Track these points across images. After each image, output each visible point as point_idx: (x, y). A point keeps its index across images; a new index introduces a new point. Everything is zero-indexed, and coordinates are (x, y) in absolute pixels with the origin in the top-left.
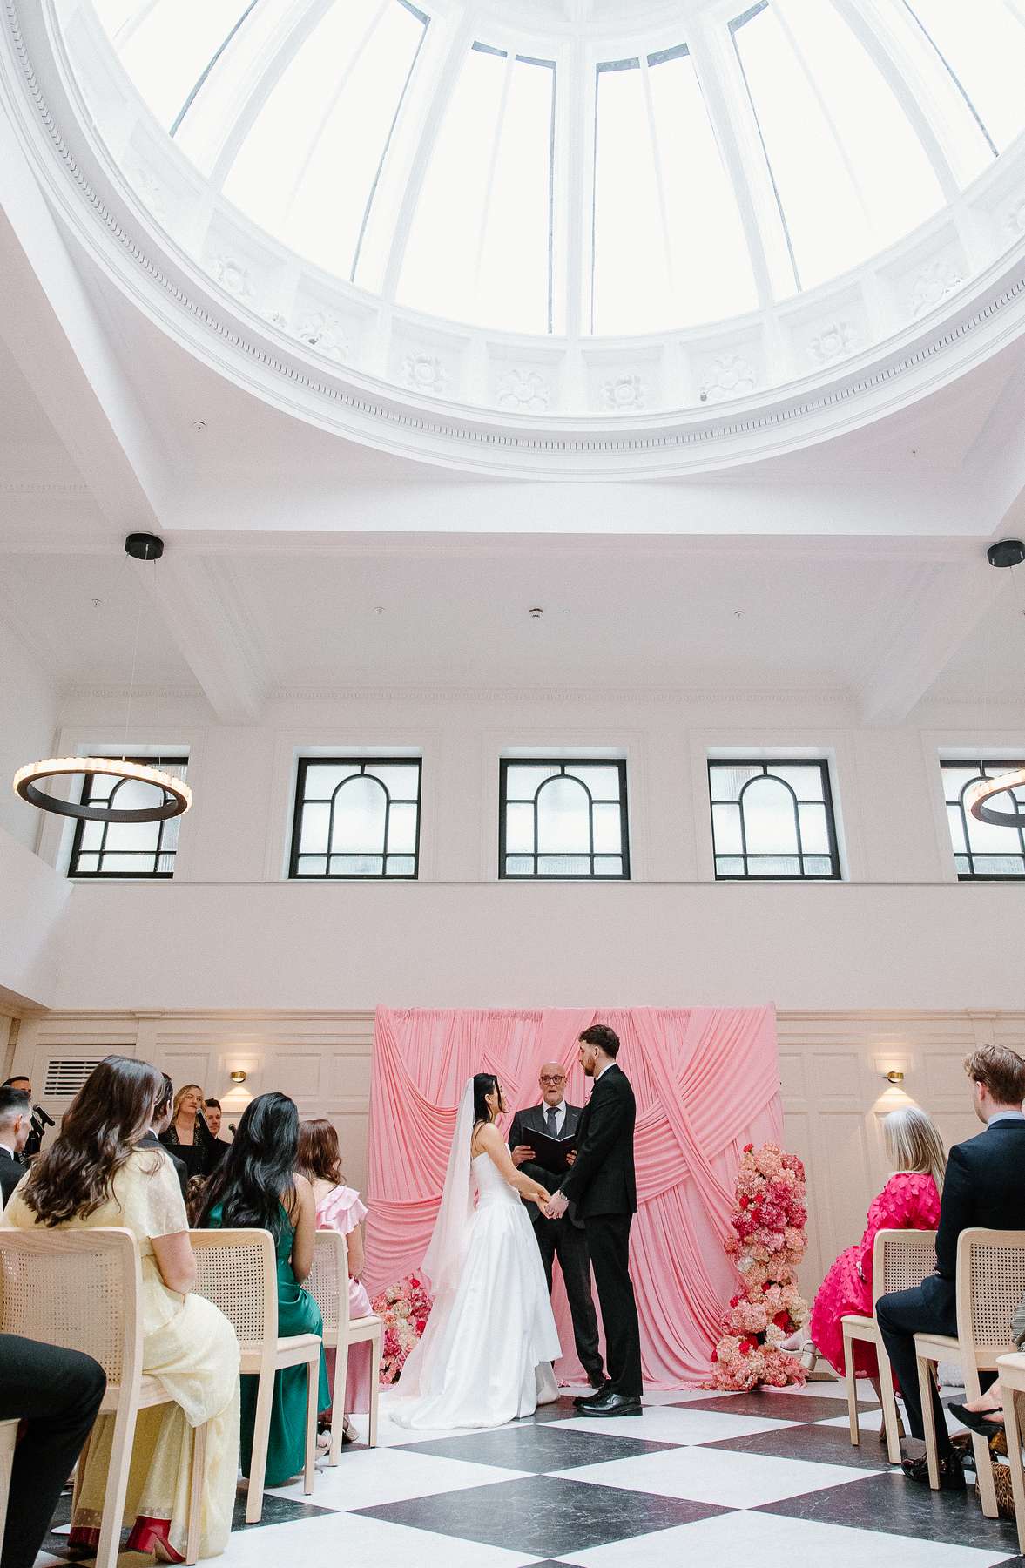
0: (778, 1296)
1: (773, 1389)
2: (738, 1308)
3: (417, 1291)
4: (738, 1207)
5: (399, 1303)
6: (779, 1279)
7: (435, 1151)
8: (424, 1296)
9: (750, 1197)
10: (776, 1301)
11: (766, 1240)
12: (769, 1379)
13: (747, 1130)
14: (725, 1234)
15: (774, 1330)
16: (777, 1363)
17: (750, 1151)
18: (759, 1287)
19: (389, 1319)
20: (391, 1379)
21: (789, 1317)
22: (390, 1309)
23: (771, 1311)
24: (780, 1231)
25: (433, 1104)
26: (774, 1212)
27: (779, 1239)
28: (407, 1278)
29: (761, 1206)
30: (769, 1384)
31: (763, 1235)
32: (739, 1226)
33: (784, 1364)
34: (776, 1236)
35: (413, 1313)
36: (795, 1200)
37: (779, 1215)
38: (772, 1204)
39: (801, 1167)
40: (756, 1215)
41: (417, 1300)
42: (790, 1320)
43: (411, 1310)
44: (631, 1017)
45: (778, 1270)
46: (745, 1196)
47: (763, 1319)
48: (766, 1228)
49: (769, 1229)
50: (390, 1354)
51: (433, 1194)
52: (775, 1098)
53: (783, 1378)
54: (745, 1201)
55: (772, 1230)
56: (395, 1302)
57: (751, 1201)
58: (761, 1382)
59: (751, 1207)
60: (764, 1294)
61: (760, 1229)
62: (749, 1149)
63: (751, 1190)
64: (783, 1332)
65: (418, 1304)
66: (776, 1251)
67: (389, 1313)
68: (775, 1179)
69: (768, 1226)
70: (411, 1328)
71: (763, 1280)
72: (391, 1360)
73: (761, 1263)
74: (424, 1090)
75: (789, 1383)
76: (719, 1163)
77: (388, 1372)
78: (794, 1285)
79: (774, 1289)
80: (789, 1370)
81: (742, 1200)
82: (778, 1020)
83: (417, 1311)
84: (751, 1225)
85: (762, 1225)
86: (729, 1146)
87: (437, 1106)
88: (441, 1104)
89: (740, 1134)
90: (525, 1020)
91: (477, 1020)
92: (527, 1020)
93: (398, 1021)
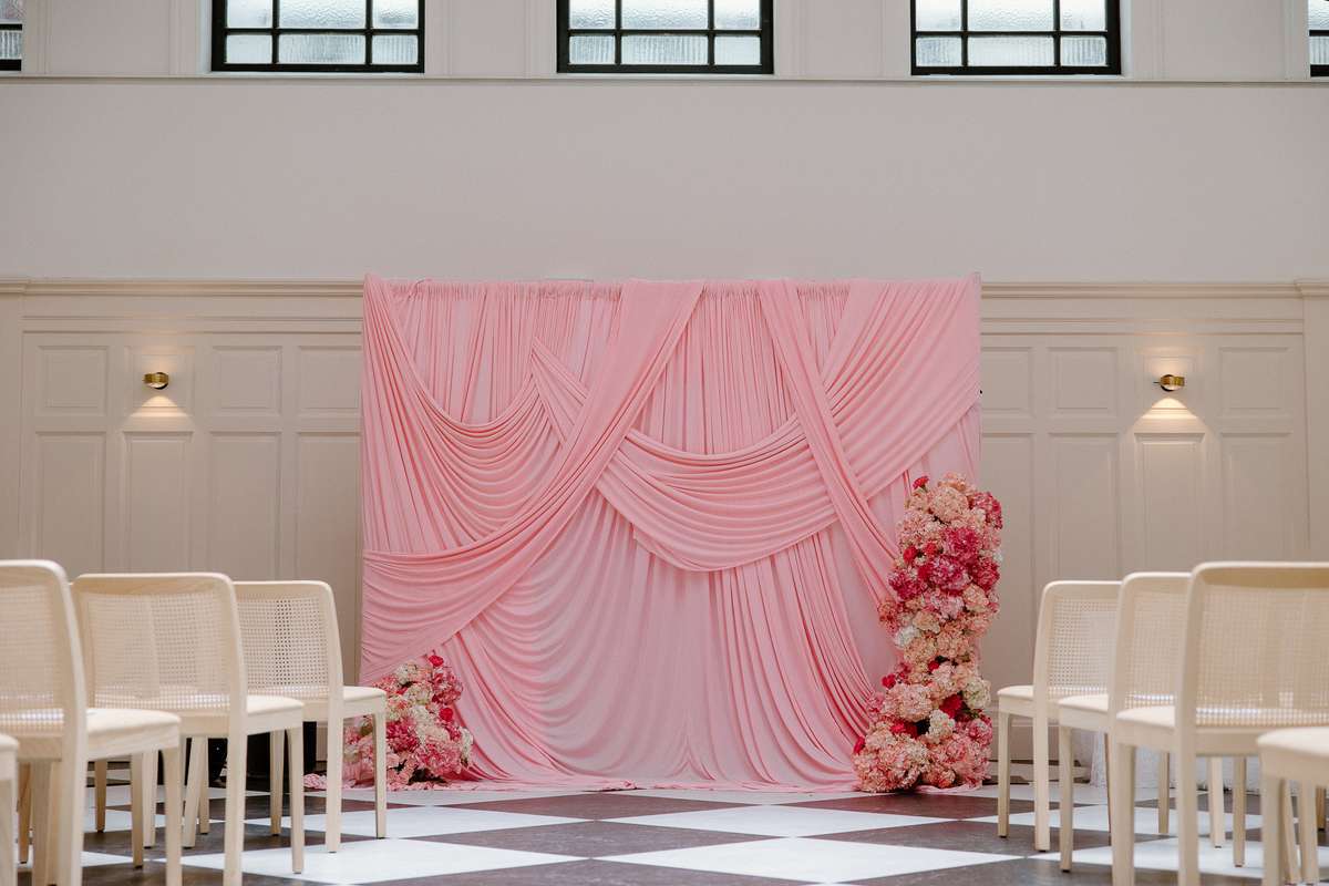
0: (948, 676)
1: (932, 790)
2: (894, 690)
3: (439, 670)
4: (900, 561)
5: (415, 686)
6: (952, 654)
8: (449, 677)
9: (917, 548)
10: (945, 681)
11: (936, 603)
12: (930, 777)
13: (925, 459)
14: (881, 594)
15: (941, 722)
16: (942, 757)
17: (923, 486)
18: (924, 666)
19: (402, 706)
20: (408, 779)
21: (964, 703)
22: (402, 693)
23: (937, 695)
24: (957, 593)
25: (456, 422)
26: (951, 568)
27: (955, 604)
28: (425, 656)
29: (932, 560)
30: (929, 784)
31: (934, 599)
32: (901, 587)
33: (952, 760)
34: (951, 599)
35: (435, 699)
36: (982, 552)
37: (957, 572)
38: (949, 557)
39: (996, 507)
40: (925, 572)
41: (440, 682)
42: (965, 707)
43: (432, 695)
44: (757, 295)
45: (951, 644)
46: (911, 546)
47: (925, 704)
48: (938, 589)
49: (942, 590)
50: (405, 749)
51: (460, 545)
52: (970, 413)
53: (949, 776)
54: (912, 554)
55: (946, 591)
56: (408, 684)
57: (920, 554)
58: (921, 780)
59: (920, 561)
60: (930, 673)
61: (930, 590)
62: (921, 483)
63: (919, 538)
64: (953, 720)
65: (443, 687)
66: (950, 619)
67: (404, 698)
68: (956, 524)
69: (940, 586)
70: (432, 717)
71: (930, 655)
72: (406, 755)
73: (929, 635)
74: (441, 401)
75: (958, 781)
76: (880, 503)
77: (403, 772)
78: (975, 663)
79: (944, 667)
80: (958, 767)
81: (907, 552)
83: (440, 696)
84: (917, 585)
85: (932, 586)
86: (897, 480)
87: (463, 425)
88: (468, 422)
89: (914, 465)
90: (595, 299)
91: (522, 297)
92: (598, 300)
93: (399, 299)
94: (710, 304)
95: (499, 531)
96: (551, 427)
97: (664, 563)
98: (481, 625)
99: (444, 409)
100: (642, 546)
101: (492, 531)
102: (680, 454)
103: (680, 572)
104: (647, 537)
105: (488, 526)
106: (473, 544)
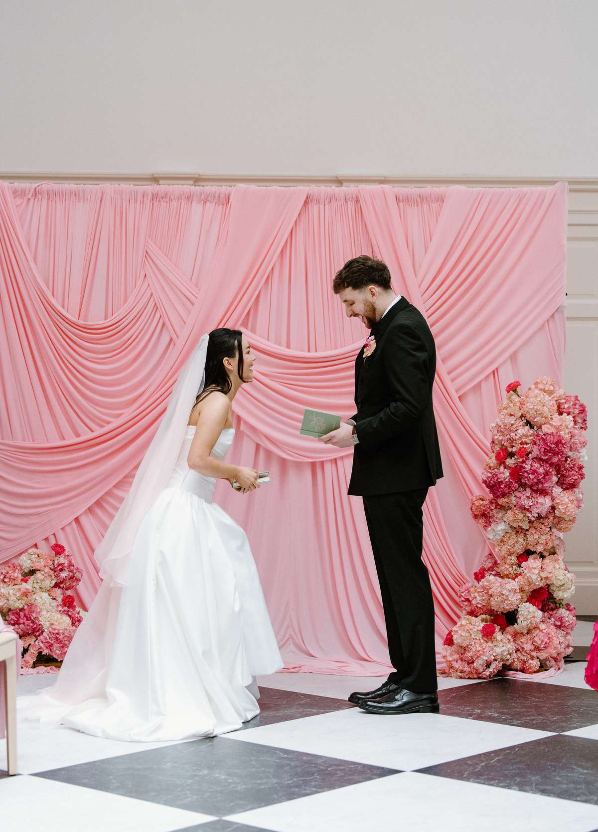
0: (536, 571)
1: (521, 677)
2: (484, 582)
3: (62, 560)
4: (493, 461)
5: (39, 575)
6: (540, 549)
7: (78, 379)
8: (71, 565)
9: (510, 450)
10: (534, 577)
11: (527, 503)
12: (518, 665)
13: (513, 357)
14: (477, 492)
15: (529, 613)
16: (528, 647)
17: (515, 391)
18: (514, 559)
19: (26, 594)
20: (31, 663)
21: (550, 594)
22: (26, 581)
23: (526, 588)
24: (544, 492)
25: (74, 319)
26: (541, 470)
27: (545, 503)
28: (47, 539)
29: (523, 462)
30: (516, 670)
31: (524, 498)
32: (493, 486)
33: (537, 649)
34: (541, 500)
35: (57, 585)
36: (570, 454)
37: (546, 473)
38: (539, 459)
39: (583, 411)
40: (517, 473)
41: (61, 570)
42: (551, 596)
43: (54, 582)
44: (357, 201)
45: (538, 539)
46: (504, 449)
47: (515, 598)
48: (528, 490)
49: (532, 490)
50: (29, 634)
51: (78, 436)
52: (556, 316)
53: (535, 663)
54: (503, 455)
55: (536, 491)
56: (32, 572)
57: (512, 455)
58: (507, 668)
59: (510, 462)
60: (519, 566)
61: (521, 490)
62: (513, 388)
63: (512, 441)
64: (540, 612)
65: (63, 575)
66: (539, 517)
67: (28, 586)
68: (546, 429)
69: (531, 487)
70: (54, 603)
71: (519, 549)
72: (31, 640)
73: (518, 531)
74: (61, 300)
75: (543, 667)
76: (471, 399)
77: (27, 656)
78: (560, 557)
79: (533, 563)
80: (543, 655)
81: (498, 454)
82: (571, 191)
83: (62, 582)
84: (508, 486)
85: (524, 486)
86: (487, 377)
87: (81, 322)
88: (85, 320)
89: (504, 362)
90: (205, 202)
91: (136, 201)
92: (208, 204)
93: (19, 201)
94: (314, 209)
95: (116, 423)
96: (164, 324)
97: (269, 453)
98: (99, 512)
99: (63, 307)
100: (248, 436)
101: (109, 423)
102: (283, 350)
103: (283, 463)
104: (253, 429)
105: (105, 417)
106: (91, 435)
